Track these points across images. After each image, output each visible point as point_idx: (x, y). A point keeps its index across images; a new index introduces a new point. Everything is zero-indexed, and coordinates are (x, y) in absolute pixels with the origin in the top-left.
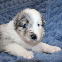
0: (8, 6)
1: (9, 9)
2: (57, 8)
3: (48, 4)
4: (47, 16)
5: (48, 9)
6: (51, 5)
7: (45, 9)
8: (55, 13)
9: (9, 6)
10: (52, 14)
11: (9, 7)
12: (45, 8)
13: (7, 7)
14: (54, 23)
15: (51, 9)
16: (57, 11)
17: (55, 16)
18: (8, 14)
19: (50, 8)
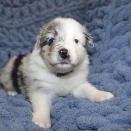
0: (36, 11)
1: (38, 16)
2: (121, 23)
3: (108, 14)
4: (105, 35)
5: (107, 23)
6: (113, 16)
7: (103, 22)
8: (119, 32)
9: (39, 12)
10: (113, 32)
11: (37, 13)
12: (103, 19)
13: (34, 13)
14: (115, 49)
15: (111, 24)
16: (121, 28)
17: (118, 37)
18: (37, 26)
19: (111, 21)
